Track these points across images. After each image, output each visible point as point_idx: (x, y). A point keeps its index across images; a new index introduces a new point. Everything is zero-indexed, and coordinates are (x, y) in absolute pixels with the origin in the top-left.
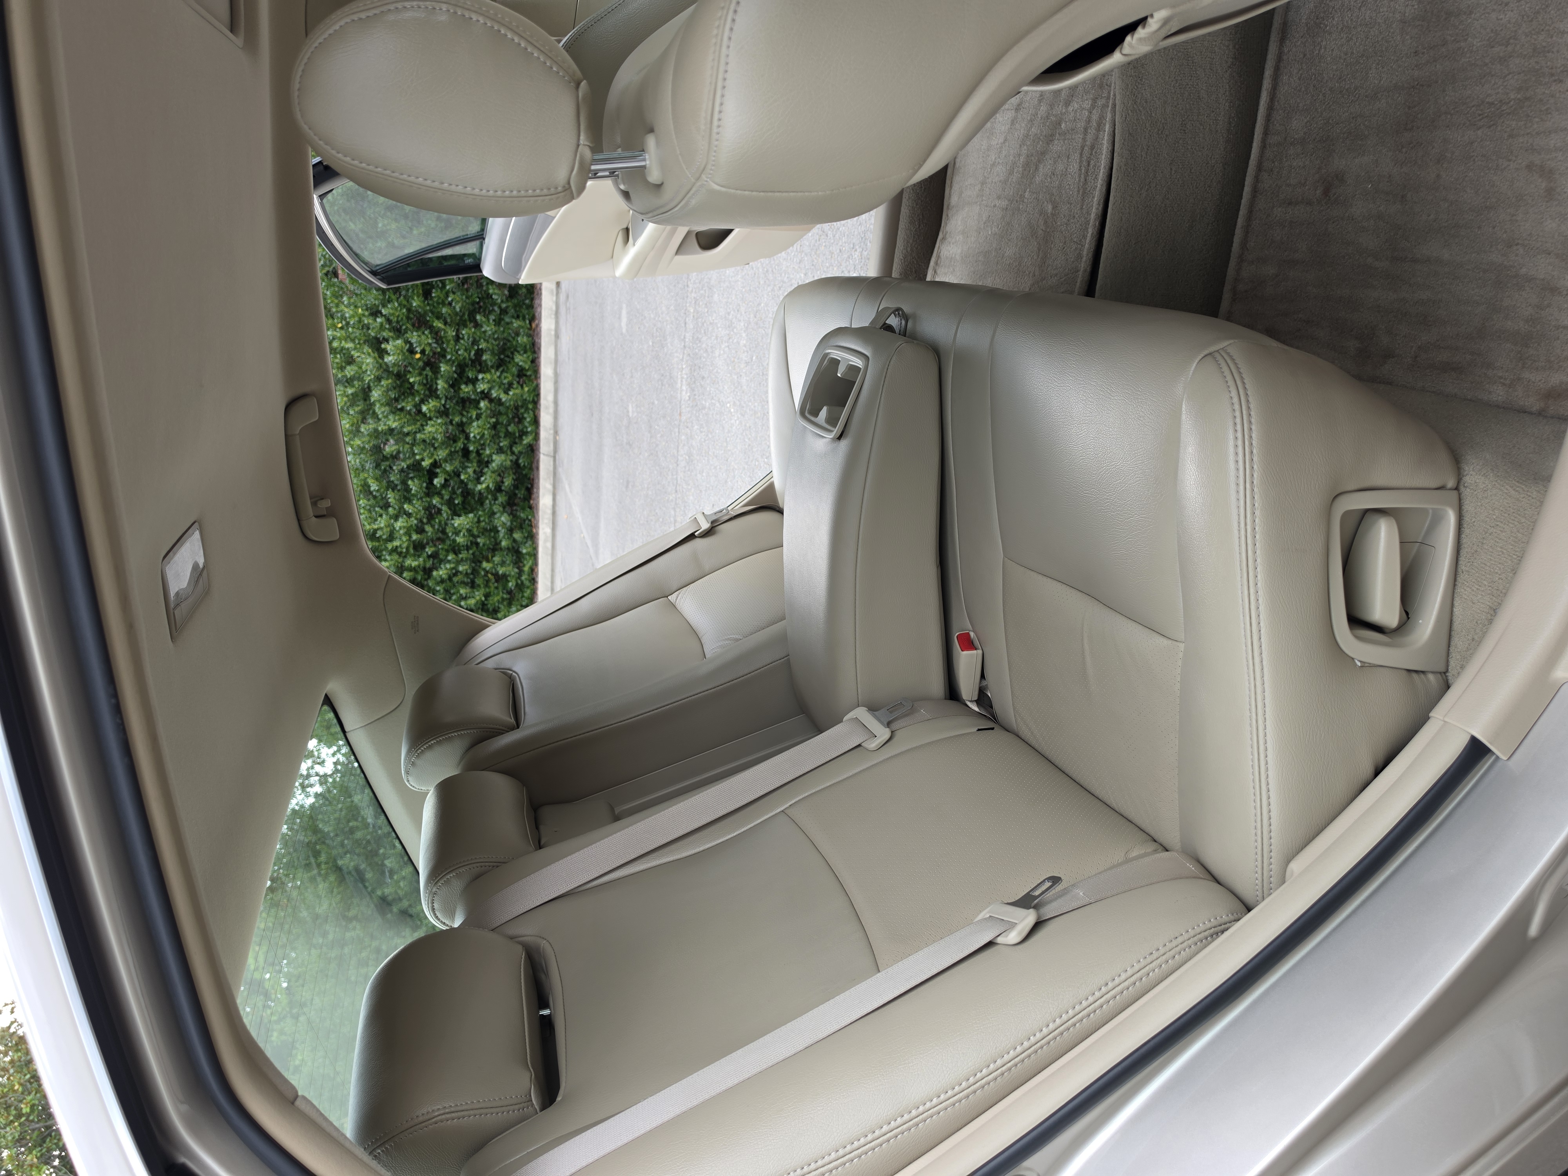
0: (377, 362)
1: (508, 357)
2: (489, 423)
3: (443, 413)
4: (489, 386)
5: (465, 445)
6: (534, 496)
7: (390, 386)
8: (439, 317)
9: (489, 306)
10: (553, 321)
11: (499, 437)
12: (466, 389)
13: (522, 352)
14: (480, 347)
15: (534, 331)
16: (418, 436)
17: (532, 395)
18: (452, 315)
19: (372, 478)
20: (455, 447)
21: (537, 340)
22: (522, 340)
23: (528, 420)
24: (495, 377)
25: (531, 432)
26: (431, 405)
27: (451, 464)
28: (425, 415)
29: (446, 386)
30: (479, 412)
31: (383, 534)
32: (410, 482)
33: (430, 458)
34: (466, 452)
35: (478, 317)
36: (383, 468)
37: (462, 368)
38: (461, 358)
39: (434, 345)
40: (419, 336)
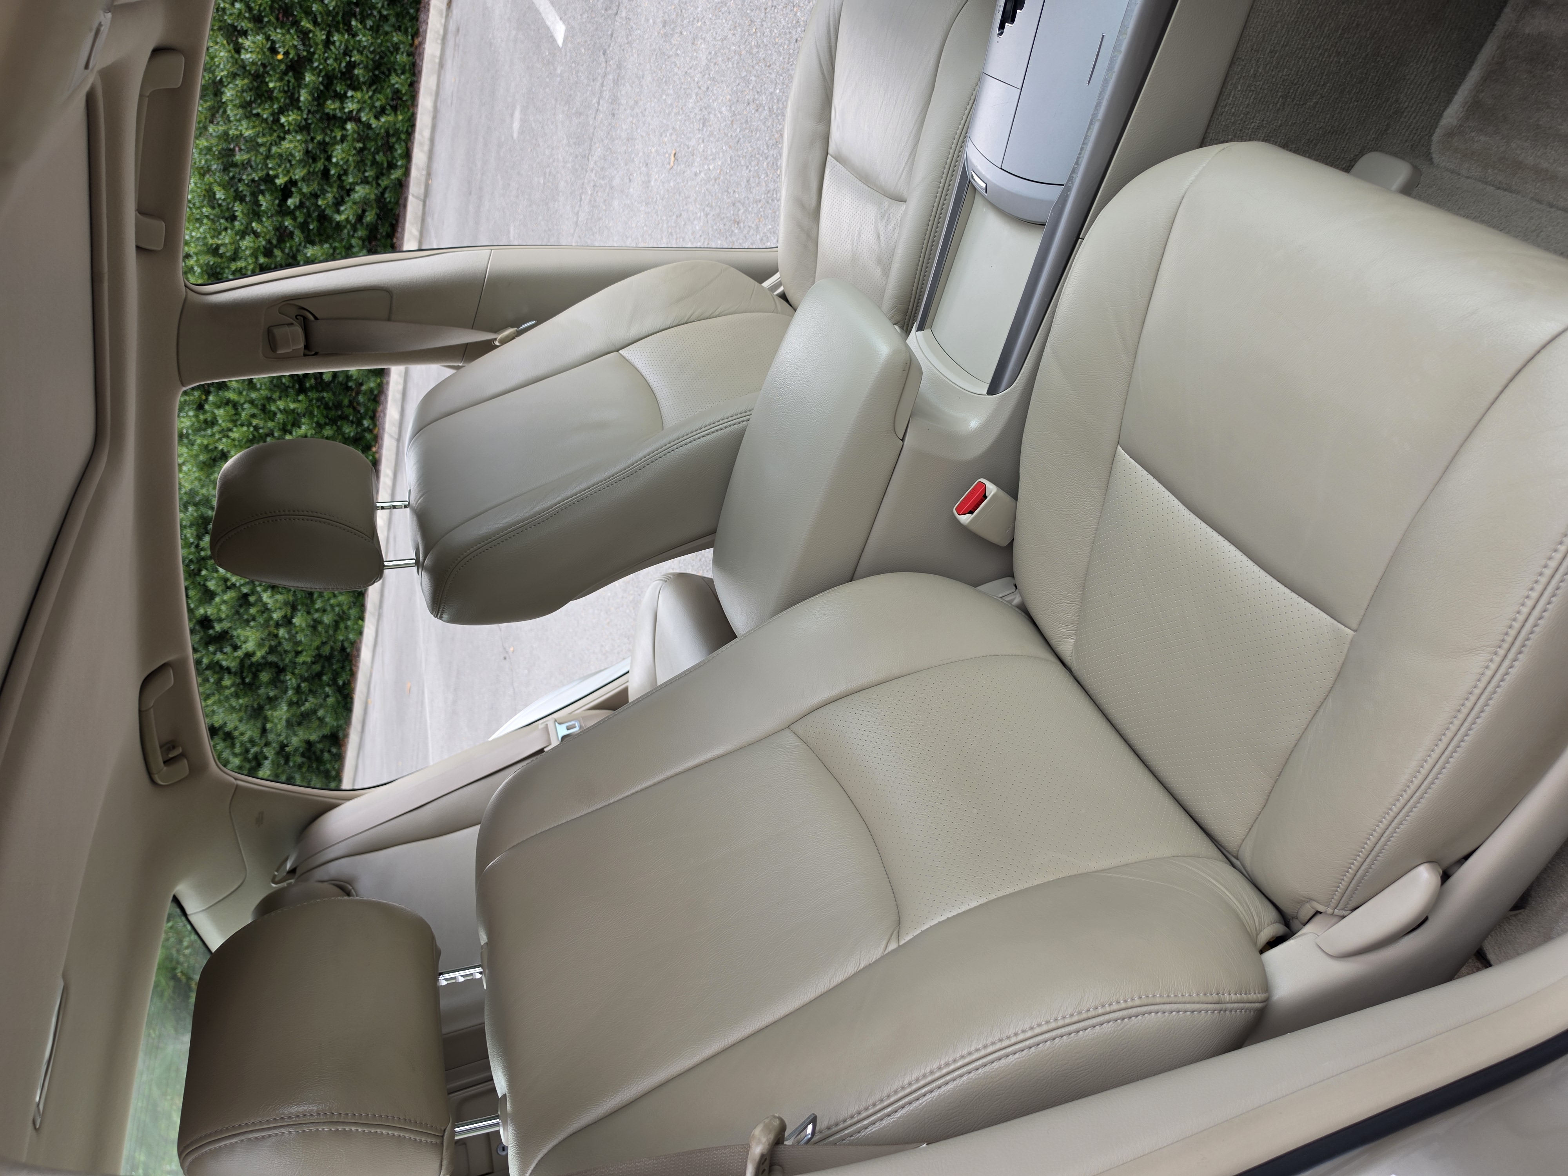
0: (232, 57)
1: (383, 73)
2: (355, 148)
3: (304, 128)
4: (359, 106)
5: (325, 166)
6: (398, 235)
7: (245, 87)
8: (308, 12)
9: (367, 9)
10: (439, 47)
11: (365, 165)
12: (331, 106)
13: (399, 72)
14: (353, 59)
15: (416, 48)
16: (274, 149)
17: (406, 125)
18: (324, 14)
19: (219, 185)
20: (315, 168)
21: (418, 61)
22: (402, 58)
23: (399, 151)
24: (367, 97)
25: (402, 166)
26: (290, 119)
27: (308, 186)
28: (282, 126)
29: (310, 98)
30: (345, 133)
31: (227, 251)
32: (260, 197)
33: (285, 175)
34: (326, 173)
35: (354, 23)
36: (231, 174)
37: (329, 79)
38: (330, 68)
39: (301, 47)
40: (283, 35)
